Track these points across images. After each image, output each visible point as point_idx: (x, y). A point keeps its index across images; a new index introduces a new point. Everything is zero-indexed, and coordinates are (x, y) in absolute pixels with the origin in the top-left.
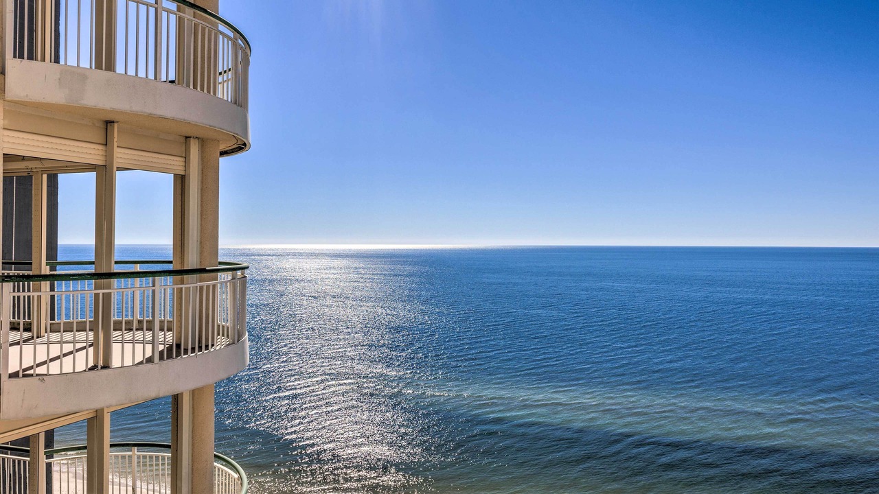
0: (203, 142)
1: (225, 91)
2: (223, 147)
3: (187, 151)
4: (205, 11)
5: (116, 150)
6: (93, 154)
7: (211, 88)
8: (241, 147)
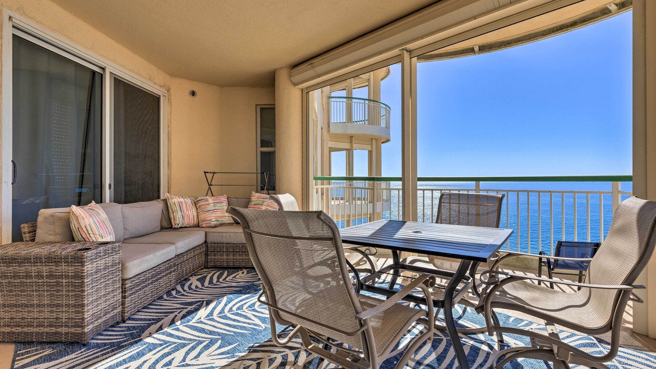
0: (377, 140)
1: (383, 125)
2: (382, 141)
3: (372, 143)
4: (377, 102)
5: (354, 144)
6: (347, 146)
7: (379, 124)
8: (388, 141)
